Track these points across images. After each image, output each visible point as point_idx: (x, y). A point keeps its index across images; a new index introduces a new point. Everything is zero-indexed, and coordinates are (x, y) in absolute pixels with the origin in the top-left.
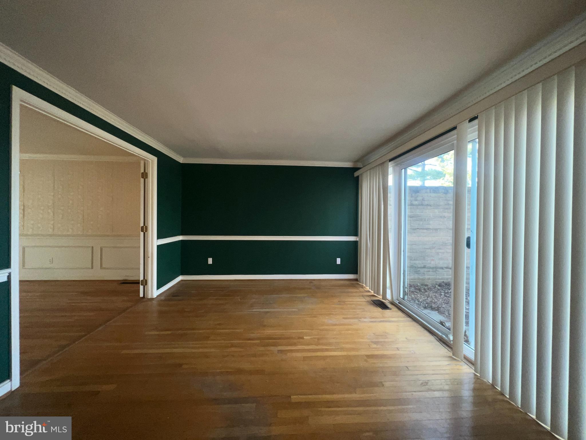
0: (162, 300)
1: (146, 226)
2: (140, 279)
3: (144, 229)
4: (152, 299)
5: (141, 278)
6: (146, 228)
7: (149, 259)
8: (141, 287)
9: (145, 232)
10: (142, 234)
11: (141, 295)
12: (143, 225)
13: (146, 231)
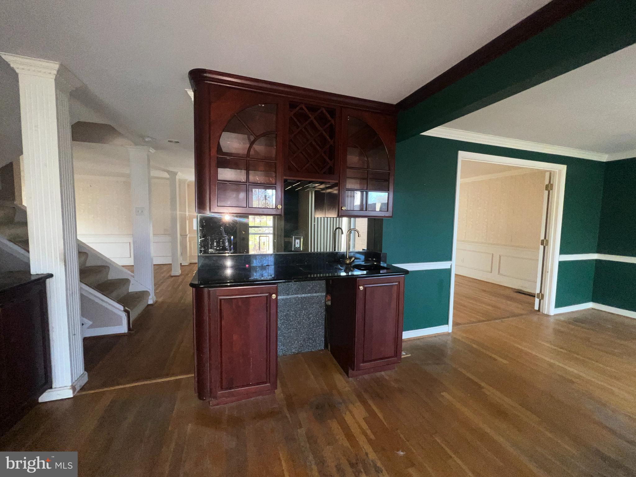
0: (559, 320)
1: (547, 240)
2: (536, 292)
3: (545, 243)
4: (548, 316)
5: (538, 291)
6: (547, 241)
7: (548, 274)
8: (537, 301)
9: (545, 246)
10: (542, 247)
11: (536, 308)
12: (543, 239)
13: (547, 244)
